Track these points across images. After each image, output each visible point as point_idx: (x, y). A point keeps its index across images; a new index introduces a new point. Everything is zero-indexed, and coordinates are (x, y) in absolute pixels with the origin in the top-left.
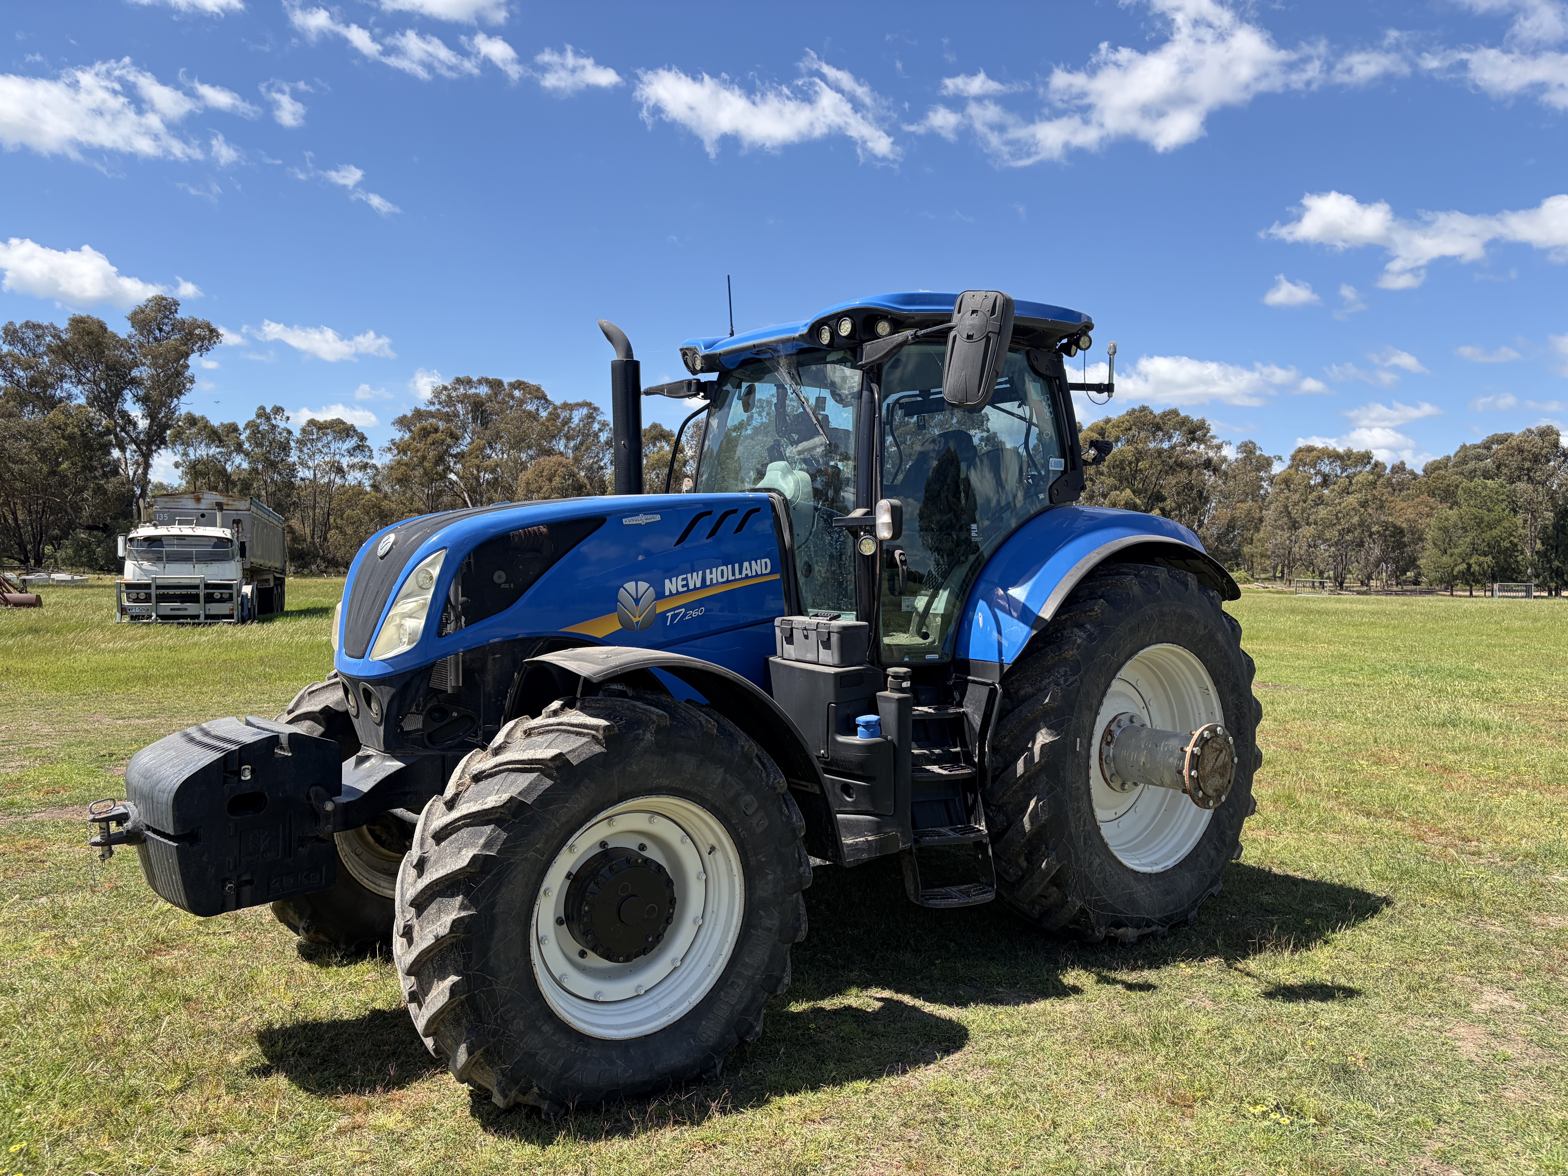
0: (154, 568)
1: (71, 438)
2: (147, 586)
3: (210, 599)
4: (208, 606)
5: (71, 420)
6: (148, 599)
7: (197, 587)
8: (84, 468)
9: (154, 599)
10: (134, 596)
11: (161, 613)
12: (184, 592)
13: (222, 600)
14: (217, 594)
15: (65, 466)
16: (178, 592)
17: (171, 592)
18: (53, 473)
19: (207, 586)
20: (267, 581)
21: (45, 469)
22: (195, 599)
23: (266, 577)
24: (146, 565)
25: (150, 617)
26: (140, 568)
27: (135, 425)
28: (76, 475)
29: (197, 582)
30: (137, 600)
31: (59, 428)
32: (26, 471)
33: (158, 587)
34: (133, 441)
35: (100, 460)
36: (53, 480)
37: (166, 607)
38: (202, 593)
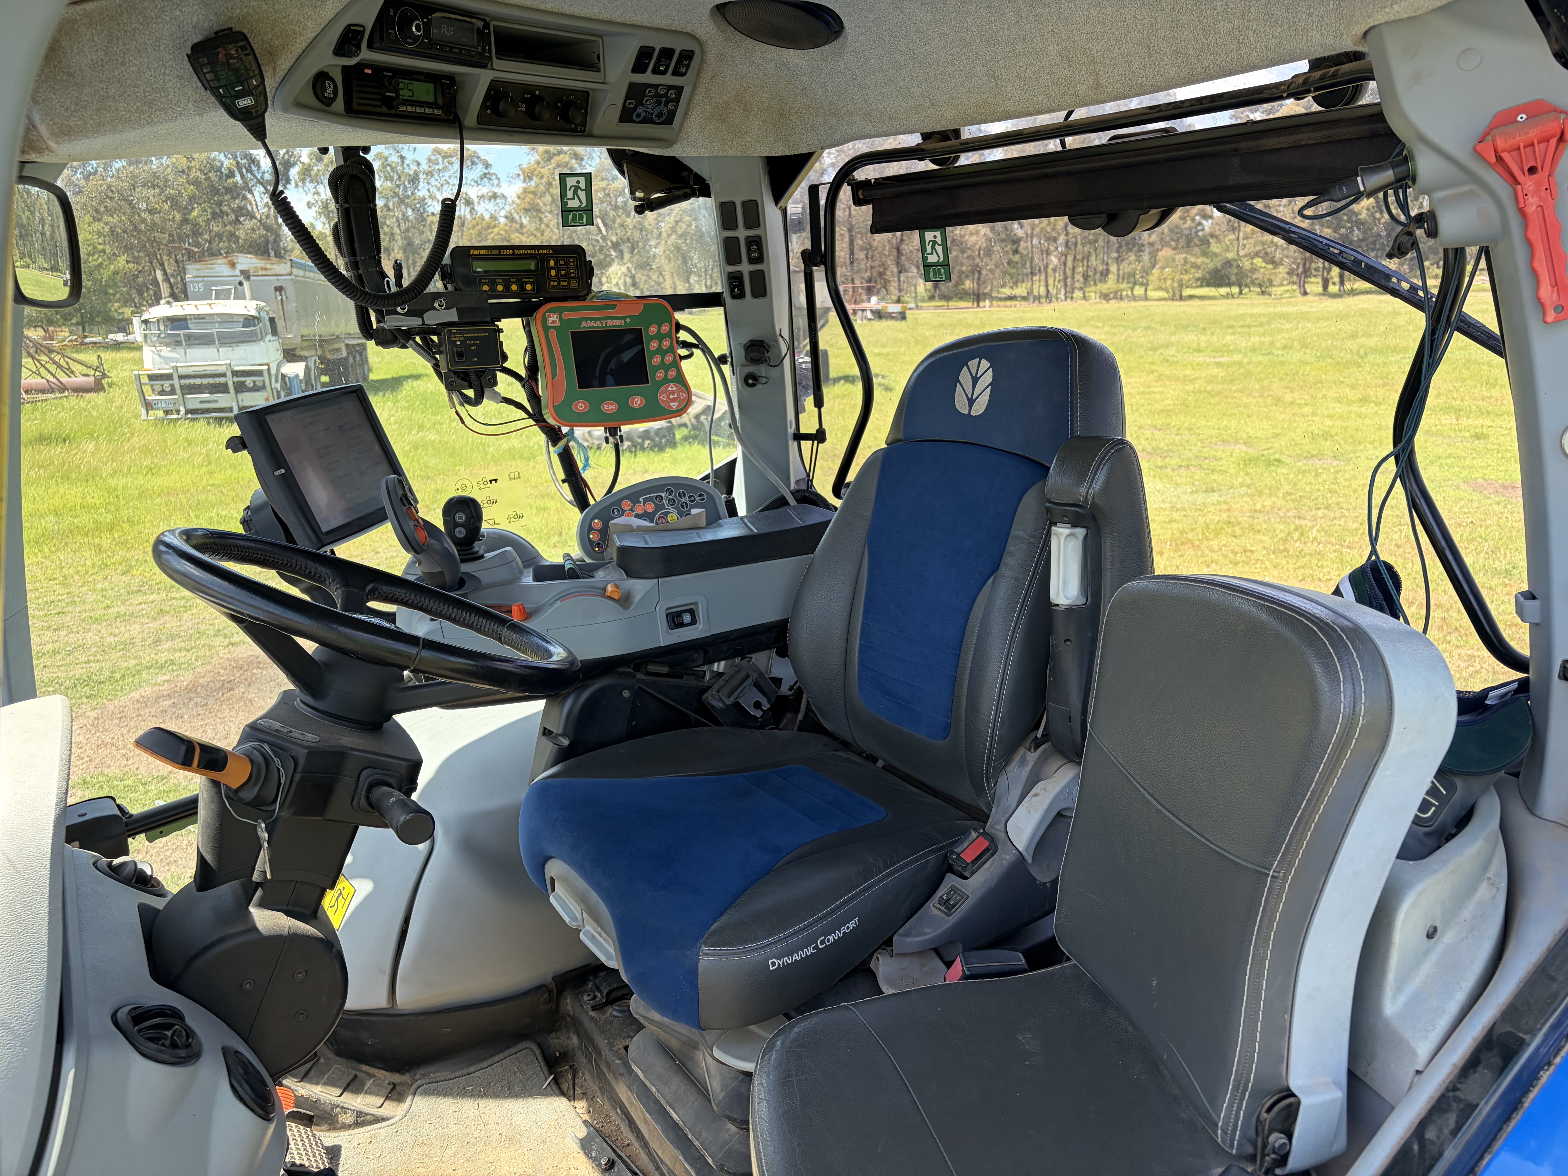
0: (174, 355)
1: (196, 183)
2: (169, 377)
3: (240, 388)
4: (241, 396)
5: (193, 164)
6: (173, 392)
7: (224, 375)
8: (214, 214)
9: (178, 391)
10: (158, 388)
11: (191, 406)
12: (212, 381)
13: (256, 389)
14: (249, 381)
15: (195, 213)
16: (205, 381)
17: (198, 381)
18: (185, 221)
19: (235, 373)
20: (338, 350)
21: (178, 217)
22: (223, 388)
23: (336, 346)
24: (165, 351)
25: (178, 412)
26: (159, 355)
27: (258, 165)
28: (208, 221)
29: (222, 369)
30: (162, 392)
31: (183, 172)
32: (158, 221)
33: (181, 377)
34: (260, 182)
35: (229, 205)
36: (187, 229)
37: (195, 400)
38: (230, 381)
